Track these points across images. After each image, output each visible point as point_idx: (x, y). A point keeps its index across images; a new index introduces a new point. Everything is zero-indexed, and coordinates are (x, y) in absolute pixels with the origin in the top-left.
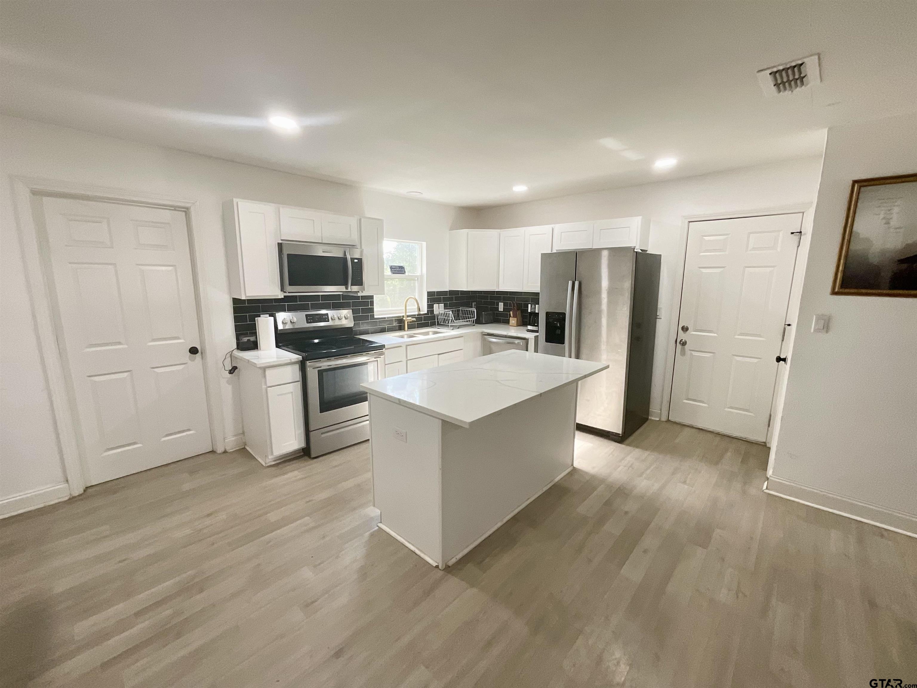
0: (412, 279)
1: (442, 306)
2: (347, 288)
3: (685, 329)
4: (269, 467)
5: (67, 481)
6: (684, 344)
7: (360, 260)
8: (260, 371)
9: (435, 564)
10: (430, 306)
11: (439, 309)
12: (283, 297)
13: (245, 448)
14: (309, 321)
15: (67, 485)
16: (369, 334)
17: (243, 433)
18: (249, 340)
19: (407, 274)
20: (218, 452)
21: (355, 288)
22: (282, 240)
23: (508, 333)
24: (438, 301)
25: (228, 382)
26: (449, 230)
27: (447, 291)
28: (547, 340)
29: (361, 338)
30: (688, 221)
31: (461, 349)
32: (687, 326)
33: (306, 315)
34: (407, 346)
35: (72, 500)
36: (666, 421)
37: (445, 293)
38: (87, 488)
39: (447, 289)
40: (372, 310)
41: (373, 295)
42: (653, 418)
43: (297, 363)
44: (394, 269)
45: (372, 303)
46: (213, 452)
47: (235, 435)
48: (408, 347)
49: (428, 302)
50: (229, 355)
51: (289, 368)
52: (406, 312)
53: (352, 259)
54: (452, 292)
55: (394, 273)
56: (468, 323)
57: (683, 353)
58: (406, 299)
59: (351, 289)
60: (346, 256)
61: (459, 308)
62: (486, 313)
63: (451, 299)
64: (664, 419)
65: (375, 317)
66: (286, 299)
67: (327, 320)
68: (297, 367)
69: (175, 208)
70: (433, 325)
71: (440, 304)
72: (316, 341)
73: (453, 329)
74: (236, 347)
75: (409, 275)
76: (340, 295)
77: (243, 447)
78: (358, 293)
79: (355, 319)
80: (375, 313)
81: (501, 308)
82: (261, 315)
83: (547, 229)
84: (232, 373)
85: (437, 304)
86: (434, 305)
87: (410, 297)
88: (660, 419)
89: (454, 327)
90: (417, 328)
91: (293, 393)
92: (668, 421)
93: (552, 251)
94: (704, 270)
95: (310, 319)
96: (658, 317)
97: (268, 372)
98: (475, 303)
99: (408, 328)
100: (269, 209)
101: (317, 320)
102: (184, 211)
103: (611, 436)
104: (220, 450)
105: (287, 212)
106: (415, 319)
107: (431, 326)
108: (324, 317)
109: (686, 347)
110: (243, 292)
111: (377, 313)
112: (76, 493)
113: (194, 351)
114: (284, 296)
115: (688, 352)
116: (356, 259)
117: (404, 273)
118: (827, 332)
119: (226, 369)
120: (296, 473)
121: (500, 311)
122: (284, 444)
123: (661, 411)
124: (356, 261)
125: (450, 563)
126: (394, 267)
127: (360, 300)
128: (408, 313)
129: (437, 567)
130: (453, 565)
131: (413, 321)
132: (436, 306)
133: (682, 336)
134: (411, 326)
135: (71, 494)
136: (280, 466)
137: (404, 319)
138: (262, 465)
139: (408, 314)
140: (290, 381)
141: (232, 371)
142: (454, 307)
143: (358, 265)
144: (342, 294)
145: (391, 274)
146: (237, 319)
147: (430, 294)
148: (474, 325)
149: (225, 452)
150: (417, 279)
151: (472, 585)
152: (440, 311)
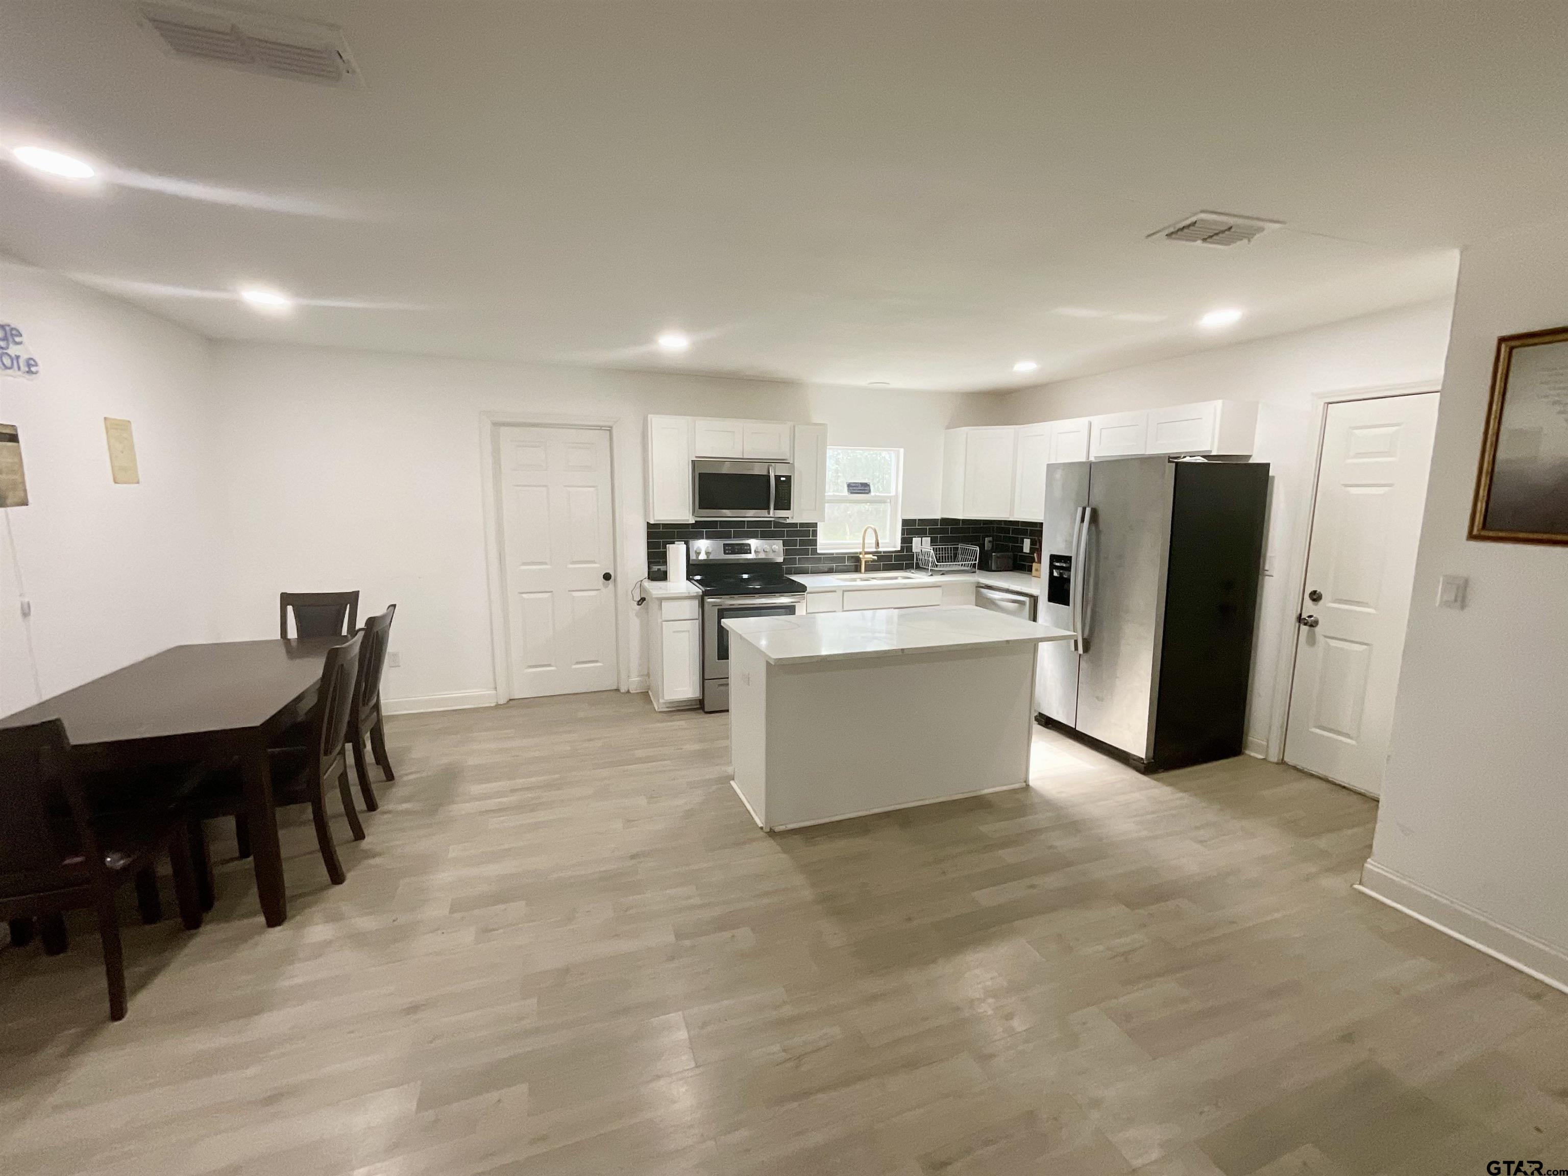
0: (881, 501)
1: (926, 541)
2: (769, 513)
3: (1316, 597)
4: (660, 712)
5: (496, 688)
6: (1313, 624)
7: (789, 478)
8: (657, 602)
9: (760, 825)
10: (906, 541)
11: (922, 545)
12: (694, 522)
13: (648, 692)
14: (727, 552)
15: (495, 692)
16: (808, 573)
17: (648, 675)
18: (659, 570)
19: (872, 494)
20: (622, 691)
21: (782, 513)
22: (697, 457)
23: (1009, 586)
24: (921, 533)
25: (637, 615)
26: (946, 429)
27: (938, 519)
28: (1051, 599)
29: (791, 578)
30: (1325, 403)
31: (939, 605)
32: (1320, 593)
33: (724, 544)
34: (844, 591)
35: (498, 706)
36: (1277, 764)
37: (934, 521)
38: (510, 700)
39: (938, 516)
40: (814, 543)
41: (816, 522)
42: (1253, 754)
43: (696, 599)
44: (854, 487)
45: (815, 533)
46: (617, 690)
47: (638, 676)
48: (845, 593)
49: (903, 534)
50: (638, 585)
51: (687, 603)
52: (864, 547)
53: (777, 478)
54: (945, 521)
55: (852, 493)
56: (963, 568)
57: (1312, 641)
58: (864, 530)
59: (774, 513)
60: (769, 473)
61: (958, 545)
62: (999, 554)
63: (942, 531)
64: (1274, 757)
65: (818, 551)
66: (697, 524)
67: (749, 551)
68: (696, 603)
69: (600, 428)
70: (909, 567)
71: (923, 538)
72: (745, 576)
73: (932, 575)
74: (646, 575)
75: (876, 496)
76: (771, 521)
77: (646, 691)
78: (787, 519)
79: (787, 552)
80: (818, 547)
81: (1026, 549)
82: (676, 542)
83: (1080, 423)
84: (640, 605)
85: (918, 537)
86: (914, 539)
87: (869, 525)
88: (1267, 755)
89: (934, 573)
90: (883, 570)
91: (690, 632)
92: (1282, 762)
93: (1088, 459)
94: (1353, 490)
95: (730, 549)
96: (1267, 573)
97: (665, 604)
98: (991, 539)
99: (866, 570)
100: (682, 422)
101: (736, 550)
102: (608, 430)
103: (1131, 761)
104: (623, 689)
105: (702, 424)
106: (876, 557)
107: (906, 569)
108: (745, 548)
109: (1318, 629)
110: (651, 516)
111: (821, 546)
112: (502, 702)
113: (607, 577)
114: (696, 521)
115: (1320, 639)
116: (783, 476)
117: (870, 491)
118: (1463, 607)
119: (634, 599)
120: (683, 723)
121: (1025, 553)
122: (677, 689)
123: (1268, 742)
124: (783, 479)
125: (777, 829)
126: (853, 485)
127: (798, 529)
128: (882, 547)
129: (762, 828)
130: (779, 832)
131: (874, 561)
132: (916, 541)
133: (1310, 608)
134: (872, 567)
135: (497, 702)
136: (672, 714)
137: (861, 556)
138: (655, 710)
139: (866, 550)
140: (689, 618)
141: (640, 603)
142: (949, 544)
143: (785, 485)
144: (774, 521)
145: (847, 495)
146: (650, 545)
147: (905, 522)
148: (975, 572)
149: (628, 692)
150: (889, 501)
151: (785, 852)
152: (922, 549)
